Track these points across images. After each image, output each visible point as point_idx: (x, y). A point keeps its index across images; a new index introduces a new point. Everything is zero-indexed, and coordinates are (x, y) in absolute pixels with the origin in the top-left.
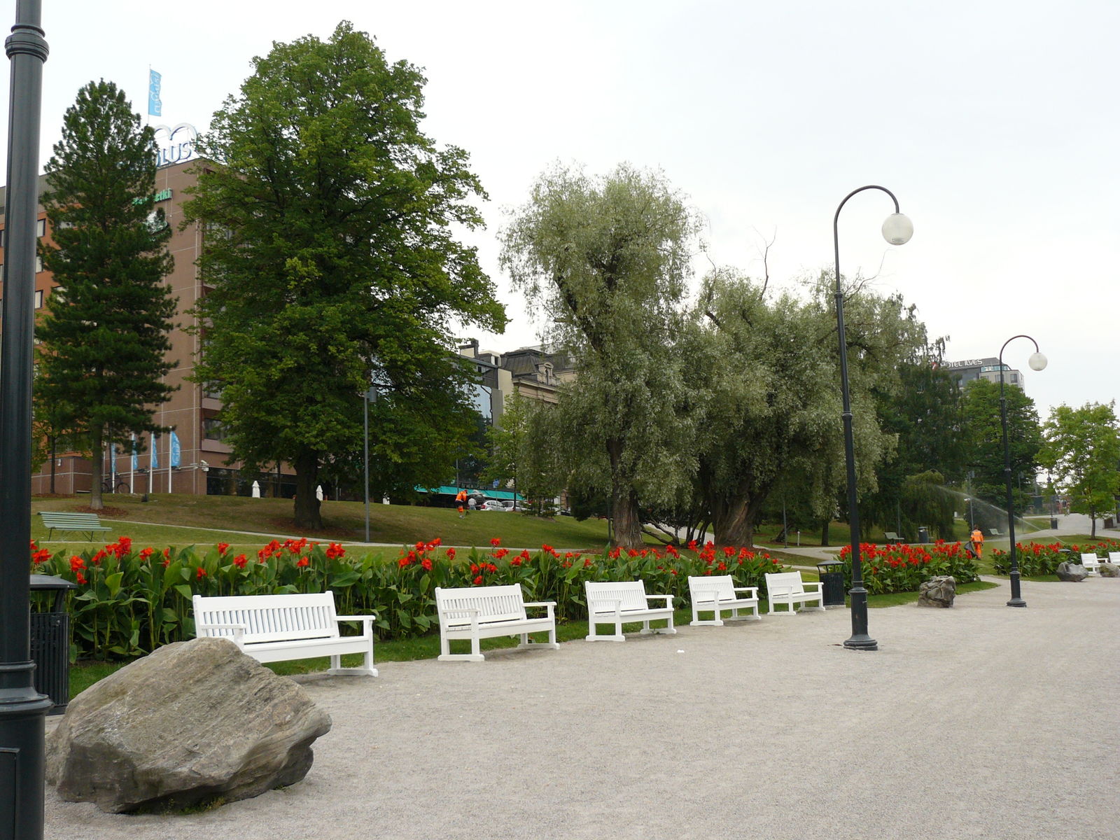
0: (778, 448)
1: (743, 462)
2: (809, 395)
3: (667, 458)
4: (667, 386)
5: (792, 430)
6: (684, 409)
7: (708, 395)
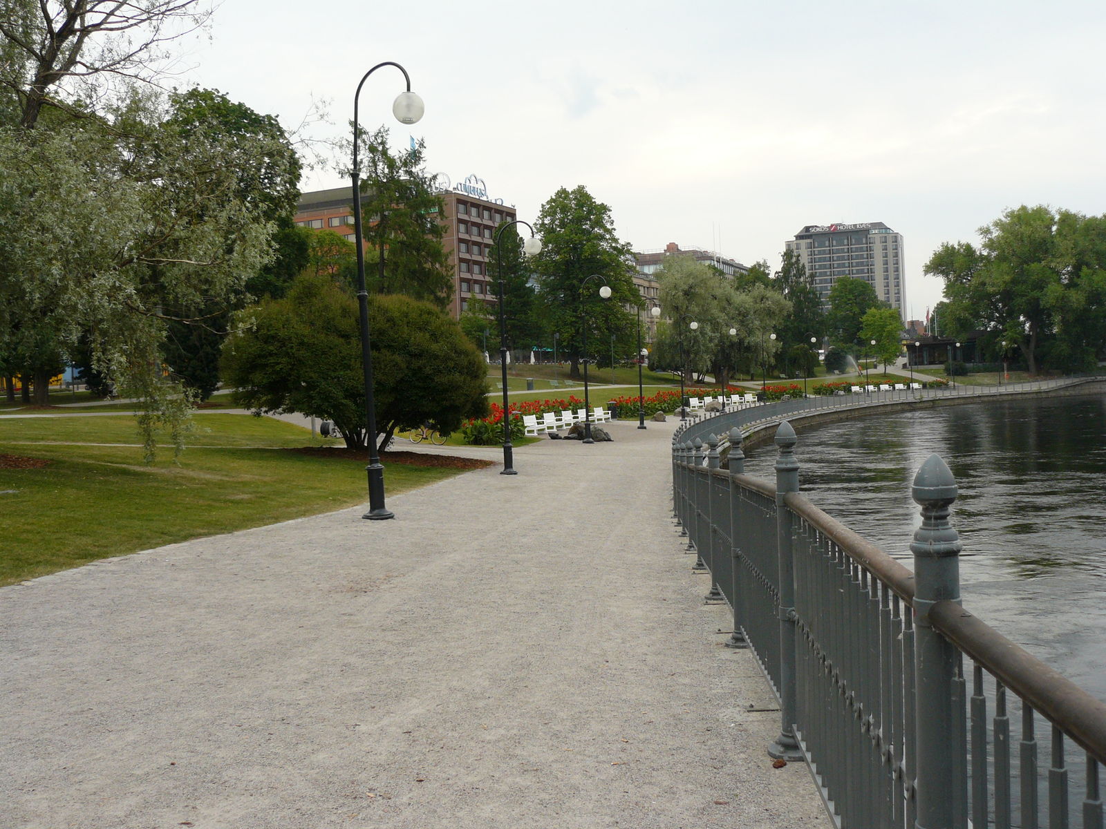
0: (739, 350)
1: (727, 354)
2: (750, 332)
3: (706, 357)
4: (706, 334)
5: (746, 344)
6: (711, 340)
7: (718, 335)
